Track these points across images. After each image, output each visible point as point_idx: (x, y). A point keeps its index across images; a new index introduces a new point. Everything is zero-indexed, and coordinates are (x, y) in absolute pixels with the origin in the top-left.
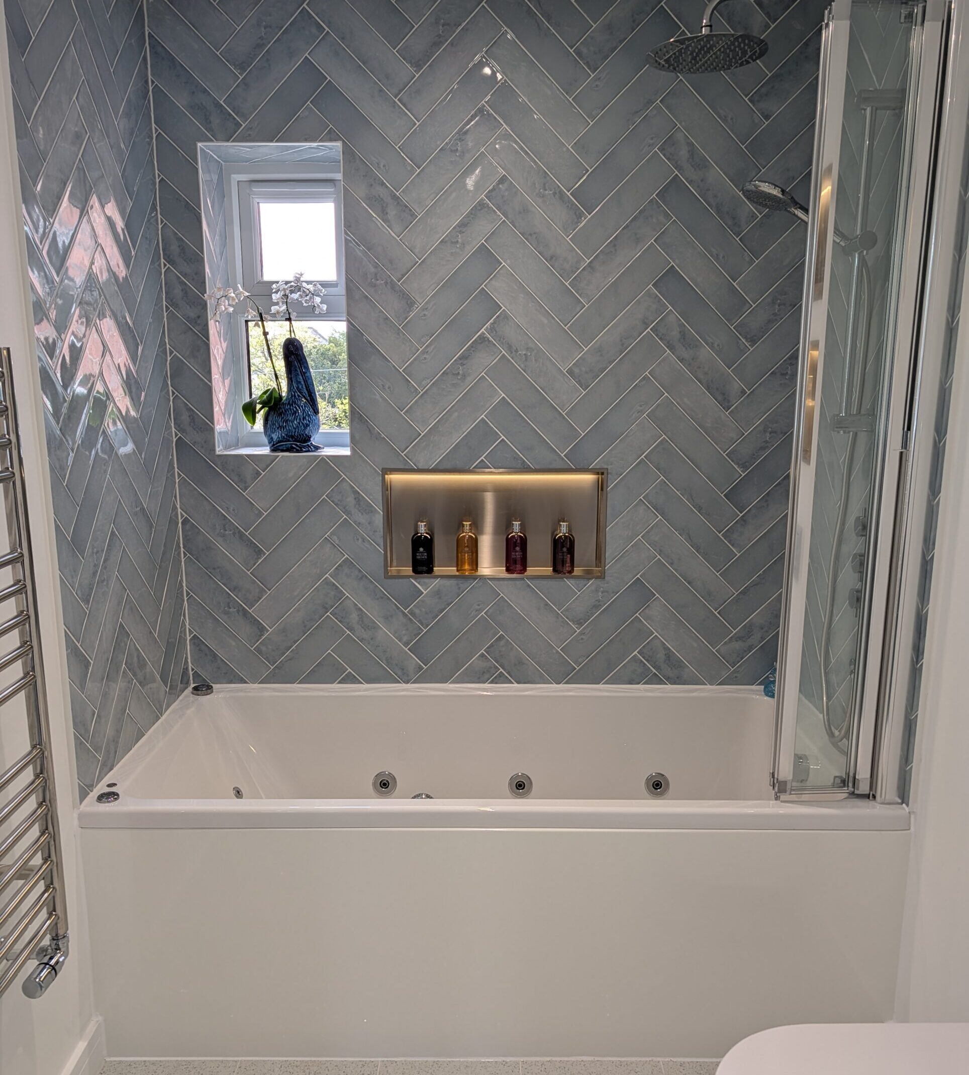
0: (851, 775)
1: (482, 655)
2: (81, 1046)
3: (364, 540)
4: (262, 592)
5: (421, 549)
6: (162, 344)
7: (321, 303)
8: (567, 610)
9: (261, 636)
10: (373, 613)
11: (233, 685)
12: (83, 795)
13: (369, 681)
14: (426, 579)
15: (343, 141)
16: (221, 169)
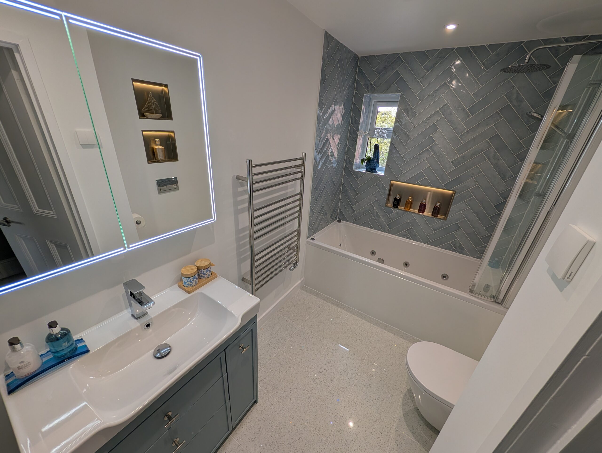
0: (496, 296)
1: (405, 231)
2: (300, 281)
3: (382, 196)
4: (356, 203)
5: (396, 202)
6: (346, 143)
7: (386, 136)
8: (432, 226)
9: (354, 213)
10: (380, 214)
11: (346, 222)
12: (308, 238)
13: (375, 229)
14: (395, 209)
15: (401, 93)
16: (371, 98)
